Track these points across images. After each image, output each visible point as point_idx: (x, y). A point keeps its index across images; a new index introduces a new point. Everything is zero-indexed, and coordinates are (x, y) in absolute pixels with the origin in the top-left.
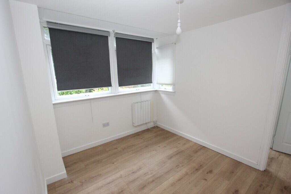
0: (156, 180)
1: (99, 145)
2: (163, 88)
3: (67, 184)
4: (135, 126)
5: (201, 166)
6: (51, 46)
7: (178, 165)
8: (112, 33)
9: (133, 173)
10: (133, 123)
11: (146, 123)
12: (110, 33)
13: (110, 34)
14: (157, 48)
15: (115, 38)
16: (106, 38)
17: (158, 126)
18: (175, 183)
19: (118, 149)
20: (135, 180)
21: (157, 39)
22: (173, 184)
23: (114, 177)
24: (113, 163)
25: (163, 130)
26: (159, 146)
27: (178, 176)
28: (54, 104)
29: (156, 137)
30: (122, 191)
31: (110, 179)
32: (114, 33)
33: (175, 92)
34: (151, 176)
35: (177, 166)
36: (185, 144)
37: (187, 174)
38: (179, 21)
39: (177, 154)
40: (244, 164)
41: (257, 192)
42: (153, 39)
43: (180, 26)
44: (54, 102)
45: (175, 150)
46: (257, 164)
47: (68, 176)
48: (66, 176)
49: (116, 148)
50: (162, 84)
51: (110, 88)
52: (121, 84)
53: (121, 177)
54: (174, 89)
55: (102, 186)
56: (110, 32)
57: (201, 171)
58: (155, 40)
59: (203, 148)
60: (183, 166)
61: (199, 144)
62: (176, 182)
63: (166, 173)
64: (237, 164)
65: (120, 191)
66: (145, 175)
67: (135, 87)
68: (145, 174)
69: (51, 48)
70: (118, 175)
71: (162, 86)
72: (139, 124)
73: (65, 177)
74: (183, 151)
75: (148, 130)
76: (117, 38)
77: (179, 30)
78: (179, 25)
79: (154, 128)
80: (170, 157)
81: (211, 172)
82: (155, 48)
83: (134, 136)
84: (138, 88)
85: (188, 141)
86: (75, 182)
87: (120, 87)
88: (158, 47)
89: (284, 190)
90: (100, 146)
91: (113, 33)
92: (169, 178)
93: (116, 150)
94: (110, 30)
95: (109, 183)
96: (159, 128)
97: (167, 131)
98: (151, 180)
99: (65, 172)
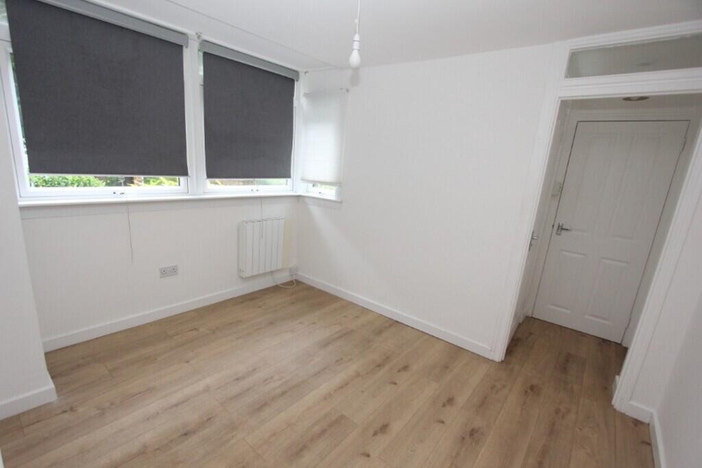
0: (292, 390)
1: (147, 324)
2: (314, 192)
3: (57, 415)
4: (244, 276)
5: (387, 359)
6: (9, 44)
7: (342, 359)
8: (194, 40)
9: (237, 379)
10: (240, 271)
11: (272, 272)
12: (188, 38)
13: (188, 42)
14: (306, 95)
15: (201, 54)
16: (178, 49)
17: (301, 280)
18: (332, 393)
19: (201, 330)
20: (240, 394)
21: (306, 72)
22: (327, 397)
23: (188, 391)
24: (188, 362)
25: (310, 288)
26: (300, 323)
27: (338, 380)
28: (23, 208)
29: (293, 303)
30: (210, 419)
31: (178, 396)
32: (200, 40)
33: (341, 202)
34: (280, 383)
35: (337, 361)
36: (357, 317)
37: (358, 375)
38: (357, 37)
39: (340, 337)
40: (467, 350)
41: (486, 398)
42: (296, 73)
43: (359, 50)
44: (21, 203)
45: (337, 328)
46: (489, 349)
47: (58, 396)
48: (53, 397)
49: (195, 329)
50: (315, 184)
51: (182, 179)
52: (212, 173)
53: (207, 389)
54: (339, 193)
55: (158, 413)
56: (190, 37)
57: (387, 368)
58: (302, 75)
59: (395, 324)
60: (351, 360)
61: (386, 317)
62: (335, 391)
63: (315, 375)
64: (456, 351)
65: (205, 419)
66: (267, 382)
67: (248, 183)
68: (266, 380)
69: (11, 50)
70: (200, 386)
71: (313, 186)
72: (254, 274)
73: (51, 401)
74: (352, 331)
75: (275, 289)
76: (207, 56)
77: (355, 58)
78: (356, 45)
79: (291, 283)
80: (325, 344)
81: (405, 368)
82: (302, 94)
83: (242, 302)
84: (254, 187)
85: (364, 311)
86: (81, 410)
87: (208, 181)
88: (307, 92)
89: (529, 391)
90: (151, 324)
91: (197, 40)
92: (320, 385)
93: (194, 333)
94: (190, 32)
95: (176, 405)
96: (302, 283)
97: (320, 291)
98: (279, 391)
99: (51, 385)
